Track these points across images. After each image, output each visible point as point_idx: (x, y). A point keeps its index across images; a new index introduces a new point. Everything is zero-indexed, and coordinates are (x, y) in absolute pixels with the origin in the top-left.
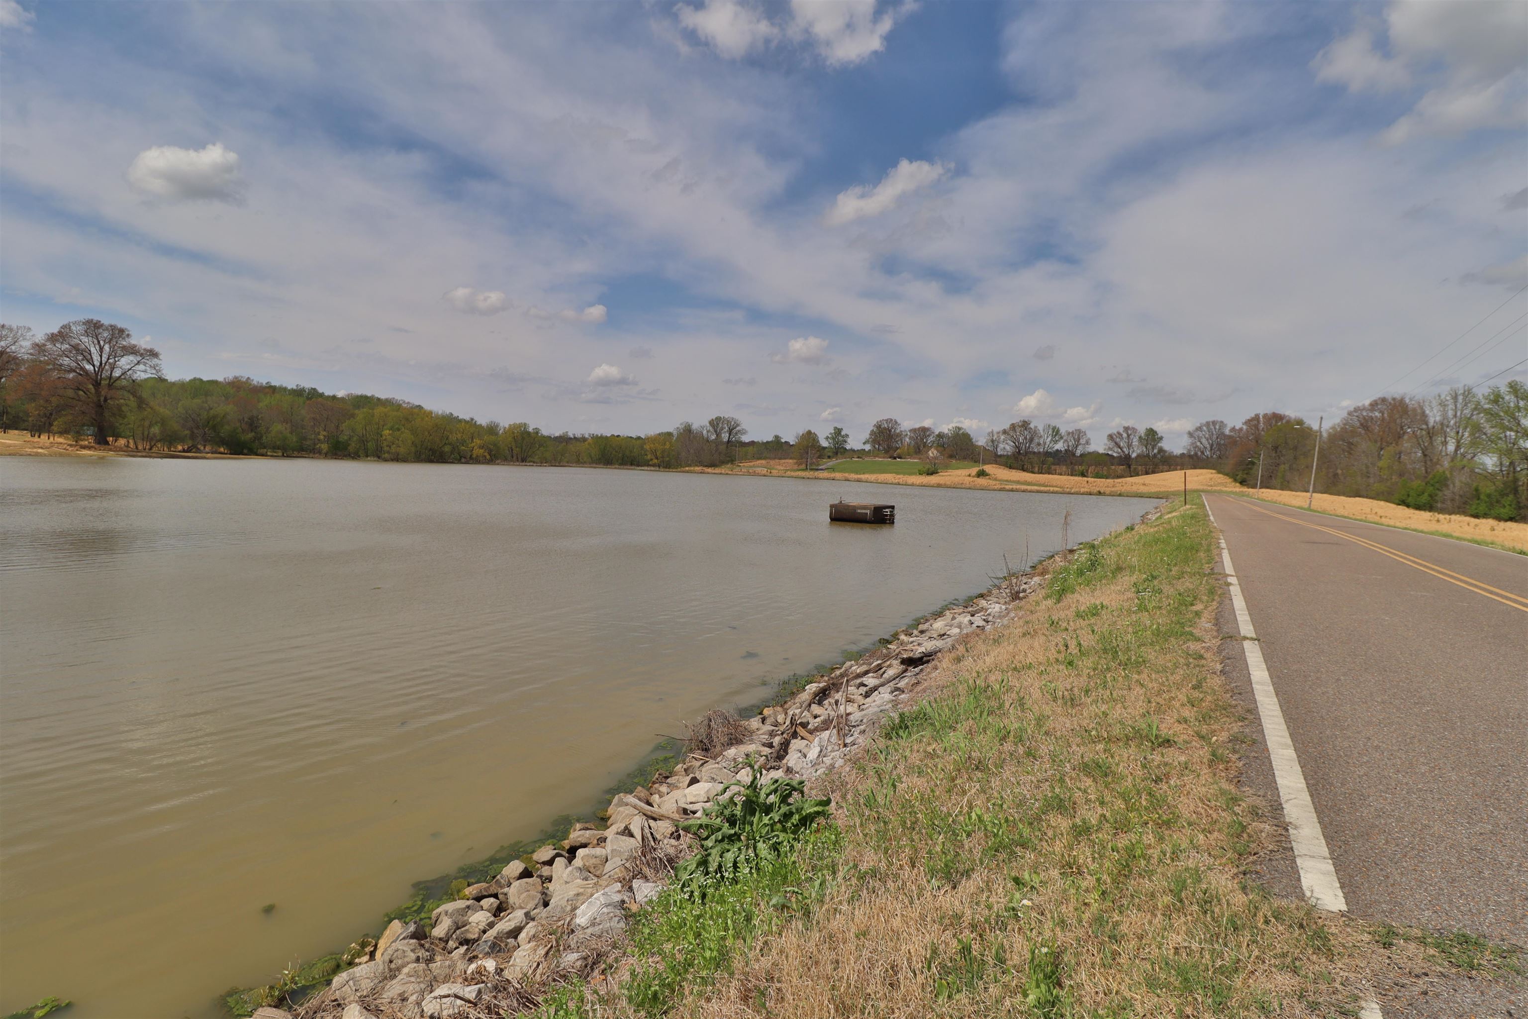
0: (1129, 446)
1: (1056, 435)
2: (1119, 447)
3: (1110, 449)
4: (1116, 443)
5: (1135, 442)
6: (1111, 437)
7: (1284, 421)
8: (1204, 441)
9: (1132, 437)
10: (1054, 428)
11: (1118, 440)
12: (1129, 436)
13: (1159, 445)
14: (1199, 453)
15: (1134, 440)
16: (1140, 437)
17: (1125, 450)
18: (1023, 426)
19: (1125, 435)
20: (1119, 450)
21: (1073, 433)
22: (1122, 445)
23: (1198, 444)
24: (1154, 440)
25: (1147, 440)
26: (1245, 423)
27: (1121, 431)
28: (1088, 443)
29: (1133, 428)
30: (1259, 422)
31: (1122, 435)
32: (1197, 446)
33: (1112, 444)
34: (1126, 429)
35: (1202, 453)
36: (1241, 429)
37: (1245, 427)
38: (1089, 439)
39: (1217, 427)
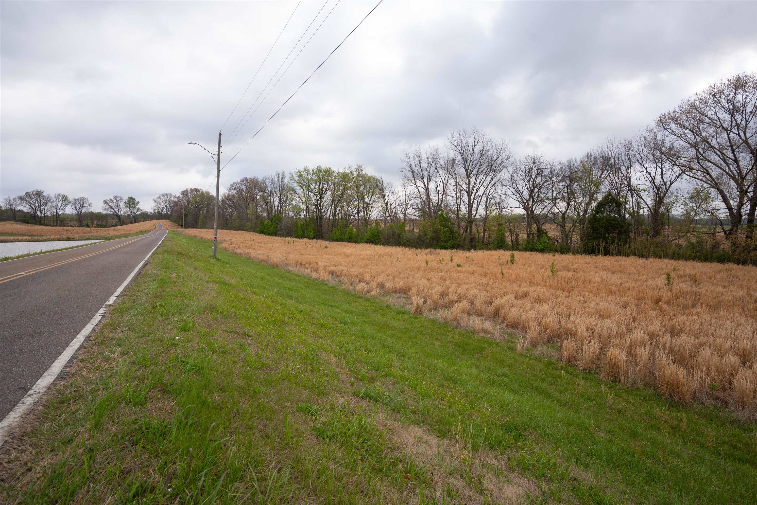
0: (118, 207)
1: (65, 200)
2: (112, 208)
3: (106, 209)
4: (110, 206)
5: (122, 204)
6: (106, 202)
7: (200, 192)
8: (162, 204)
9: (119, 202)
10: (63, 196)
11: (110, 204)
12: (117, 201)
13: (137, 206)
14: (161, 211)
15: (121, 204)
16: (125, 202)
17: (116, 210)
18: (37, 194)
19: (115, 201)
20: (113, 210)
21: (78, 199)
22: (113, 207)
23: (160, 206)
24: (133, 203)
25: (130, 204)
26: (181, 193)
27: (112, 198)
28: (90, 205)
29: (120, 197)
30: (188, 192)
31: (113, 201)
32: (158, 208)
33: (107, 206)
34: (116, 197)
35: (162, 211)
36: (179, 197)
37: (181, 196)
38: (91, 203)
39: (169, 197)
